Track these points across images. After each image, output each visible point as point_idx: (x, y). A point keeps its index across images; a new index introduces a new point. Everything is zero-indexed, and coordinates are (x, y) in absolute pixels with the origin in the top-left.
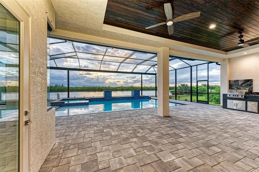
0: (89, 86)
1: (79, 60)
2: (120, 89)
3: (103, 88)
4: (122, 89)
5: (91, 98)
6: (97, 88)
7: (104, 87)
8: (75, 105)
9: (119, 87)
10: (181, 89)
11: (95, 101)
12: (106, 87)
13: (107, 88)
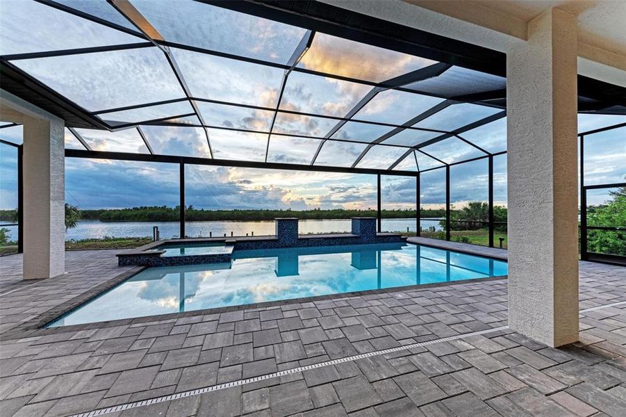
0: (246, 209)
1: (206, 132)
2: (313, 214)
3: (276, 214)
4: (318, 215)
5: (242, 239)
6: (262, 213)
7: (277, 211)
8: (191, 264)
9: (312, 211)
10: (469, 216)
11: (252, 249)
12: (281, 211)
13: (285, 213)
